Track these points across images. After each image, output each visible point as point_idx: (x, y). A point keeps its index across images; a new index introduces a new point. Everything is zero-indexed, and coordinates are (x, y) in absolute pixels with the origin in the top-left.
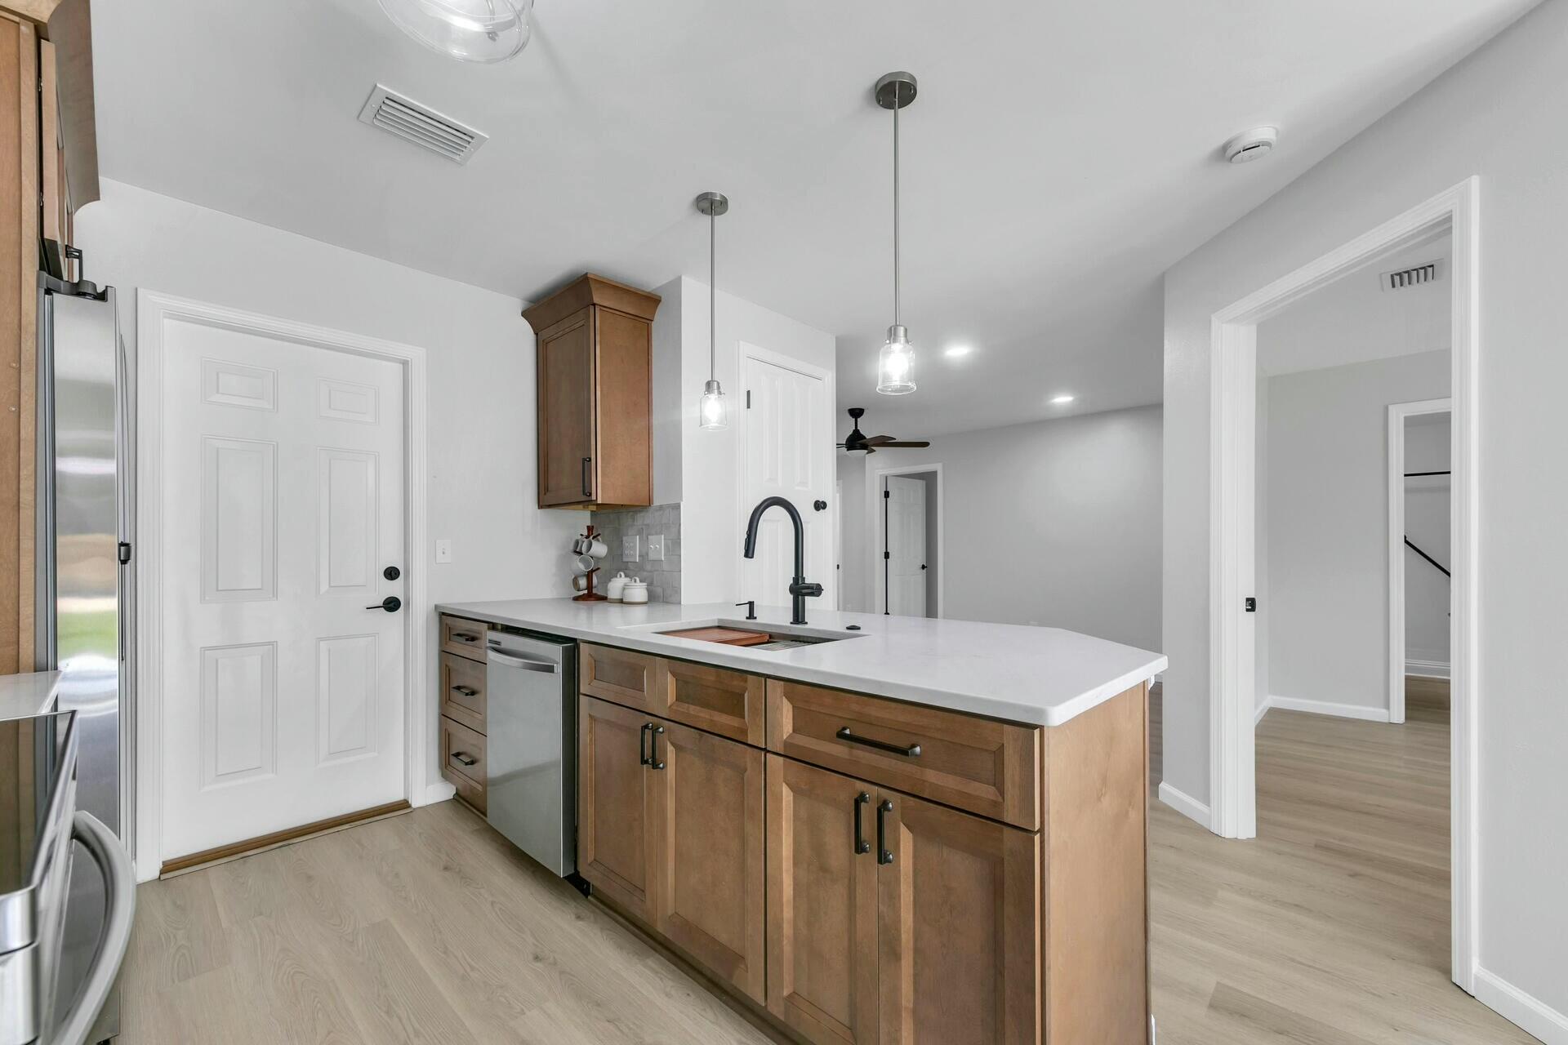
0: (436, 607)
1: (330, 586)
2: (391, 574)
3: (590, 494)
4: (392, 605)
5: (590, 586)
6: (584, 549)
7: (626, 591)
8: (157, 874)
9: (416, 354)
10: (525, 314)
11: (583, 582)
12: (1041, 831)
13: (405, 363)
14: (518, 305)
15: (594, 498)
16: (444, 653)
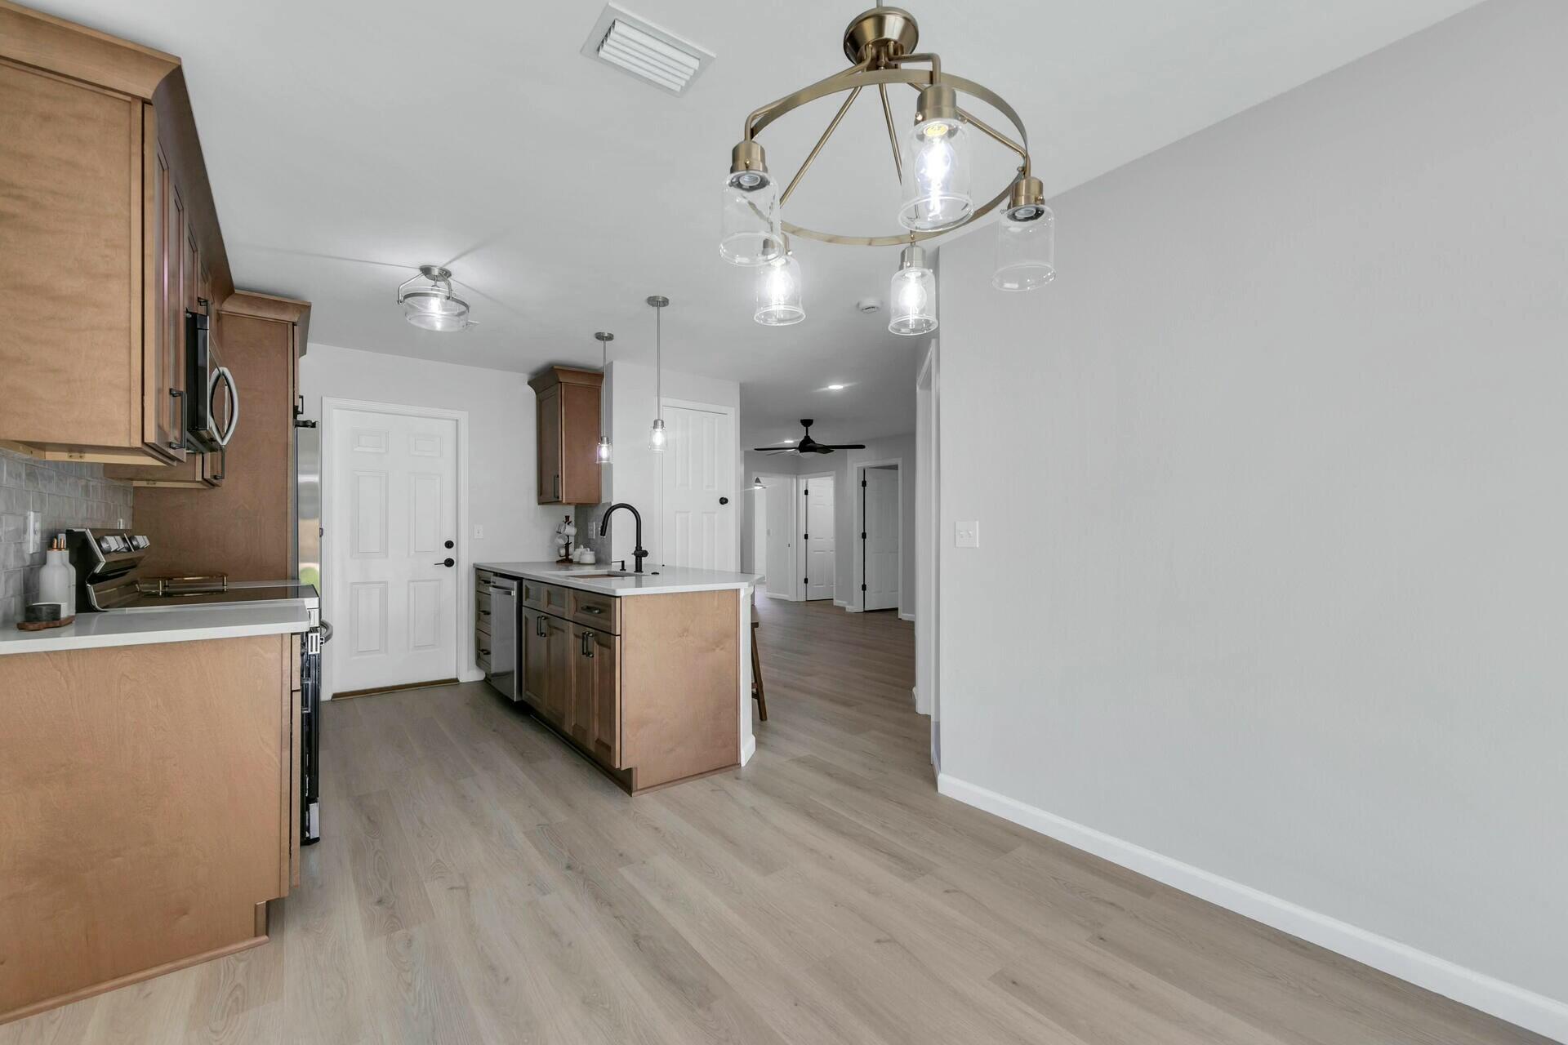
0: (474, 564)
1: (416, 552)
2: (449, 545)
3: (558, 497)
4: (449, 563)
5: (567, 554)
6: (562, 530)
7: (582, 557)
8: (330, 698)
9: (463, 416)
10: (530, 383)
11: (563, 552)
12: (620, 635)
13: (457, 421)
14: (526, 378)
15: (560, 499)
16: (478, 592)
